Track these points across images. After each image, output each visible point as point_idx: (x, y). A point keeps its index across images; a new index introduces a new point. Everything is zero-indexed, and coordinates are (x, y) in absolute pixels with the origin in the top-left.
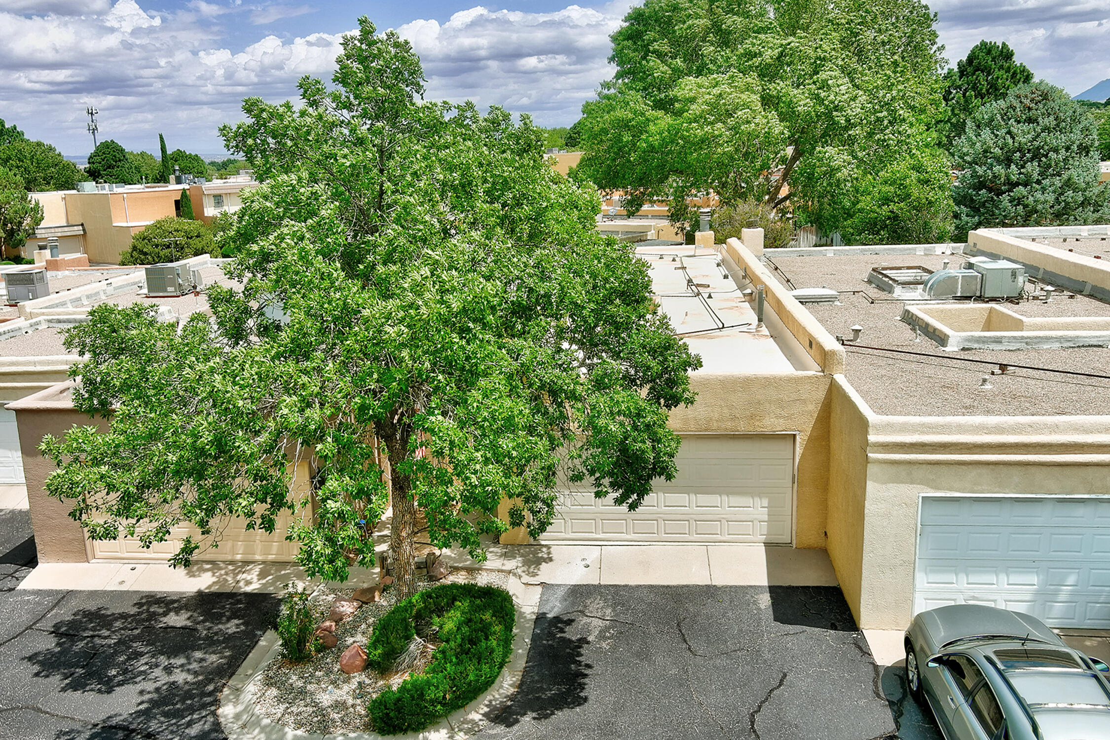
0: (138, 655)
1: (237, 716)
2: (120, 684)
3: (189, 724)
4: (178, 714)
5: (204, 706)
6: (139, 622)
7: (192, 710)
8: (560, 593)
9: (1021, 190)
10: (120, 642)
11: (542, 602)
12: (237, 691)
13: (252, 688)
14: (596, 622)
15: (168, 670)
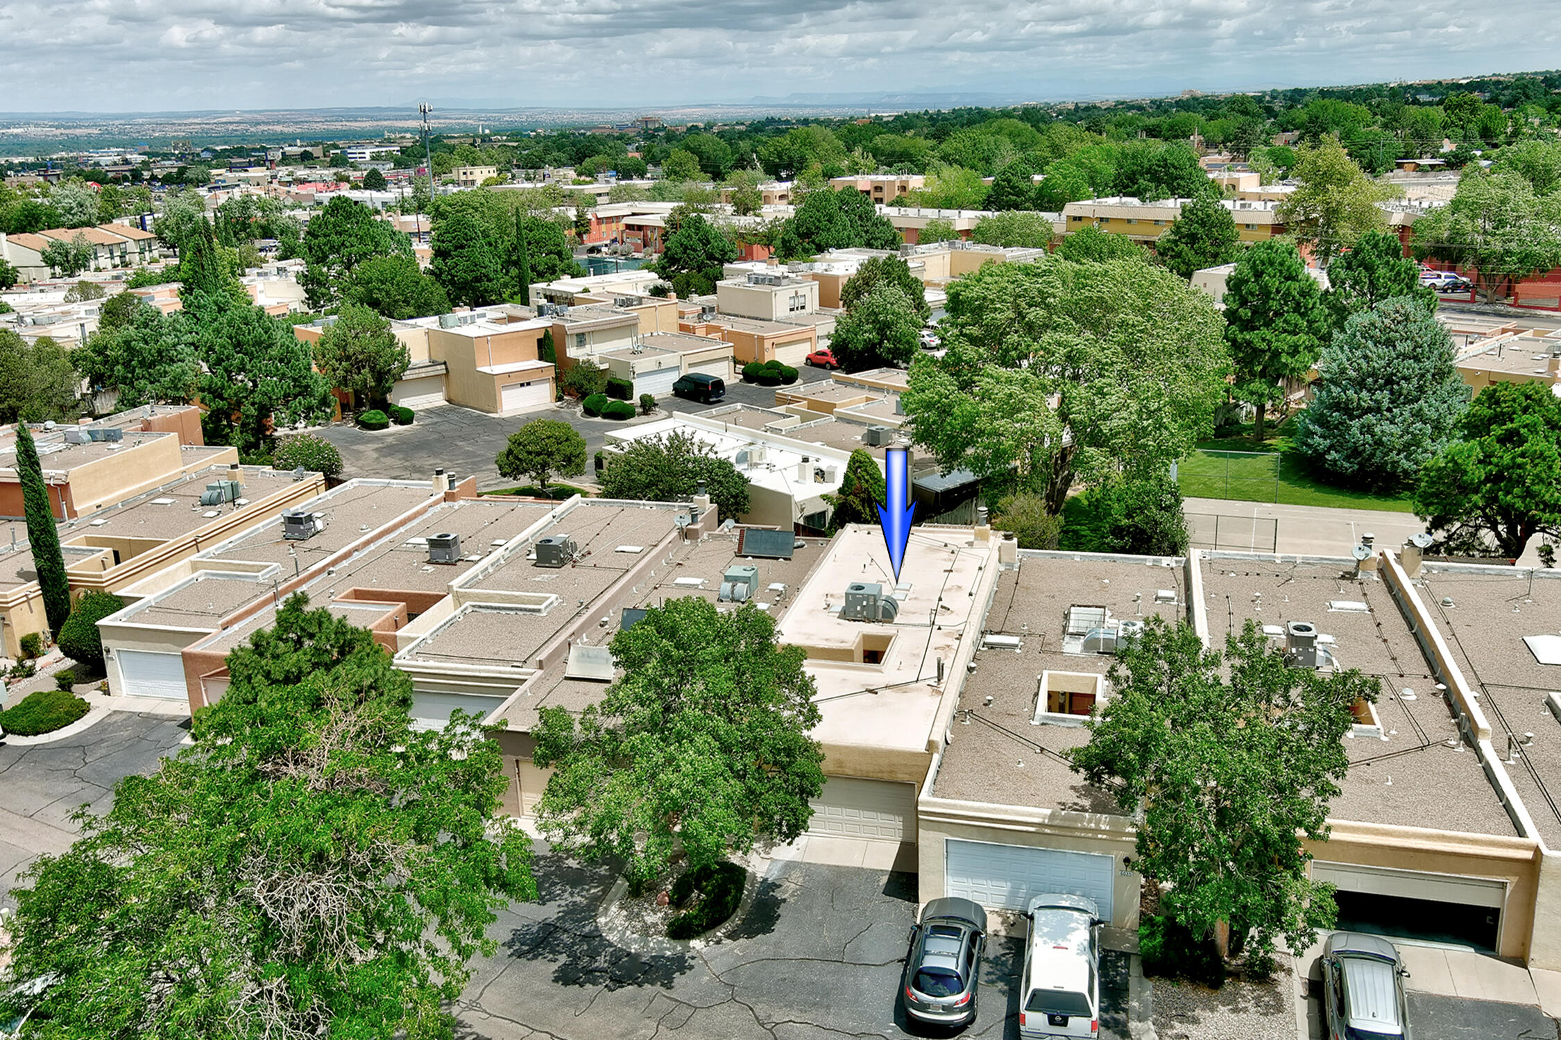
0: (555, 884)
1: (606, 924)
2: (549, 900)
3: (584, 926)
4: (579, 921)
5: (591, 917)
6: (553, 862)
7: (585, 919)
8: (780, 865)
9: (1370, 418)
10: (545, 875)
11: (769, 870)
12: (606, 909)
13: (614, 909)
14: (793, 886)
15: (572, 894)
